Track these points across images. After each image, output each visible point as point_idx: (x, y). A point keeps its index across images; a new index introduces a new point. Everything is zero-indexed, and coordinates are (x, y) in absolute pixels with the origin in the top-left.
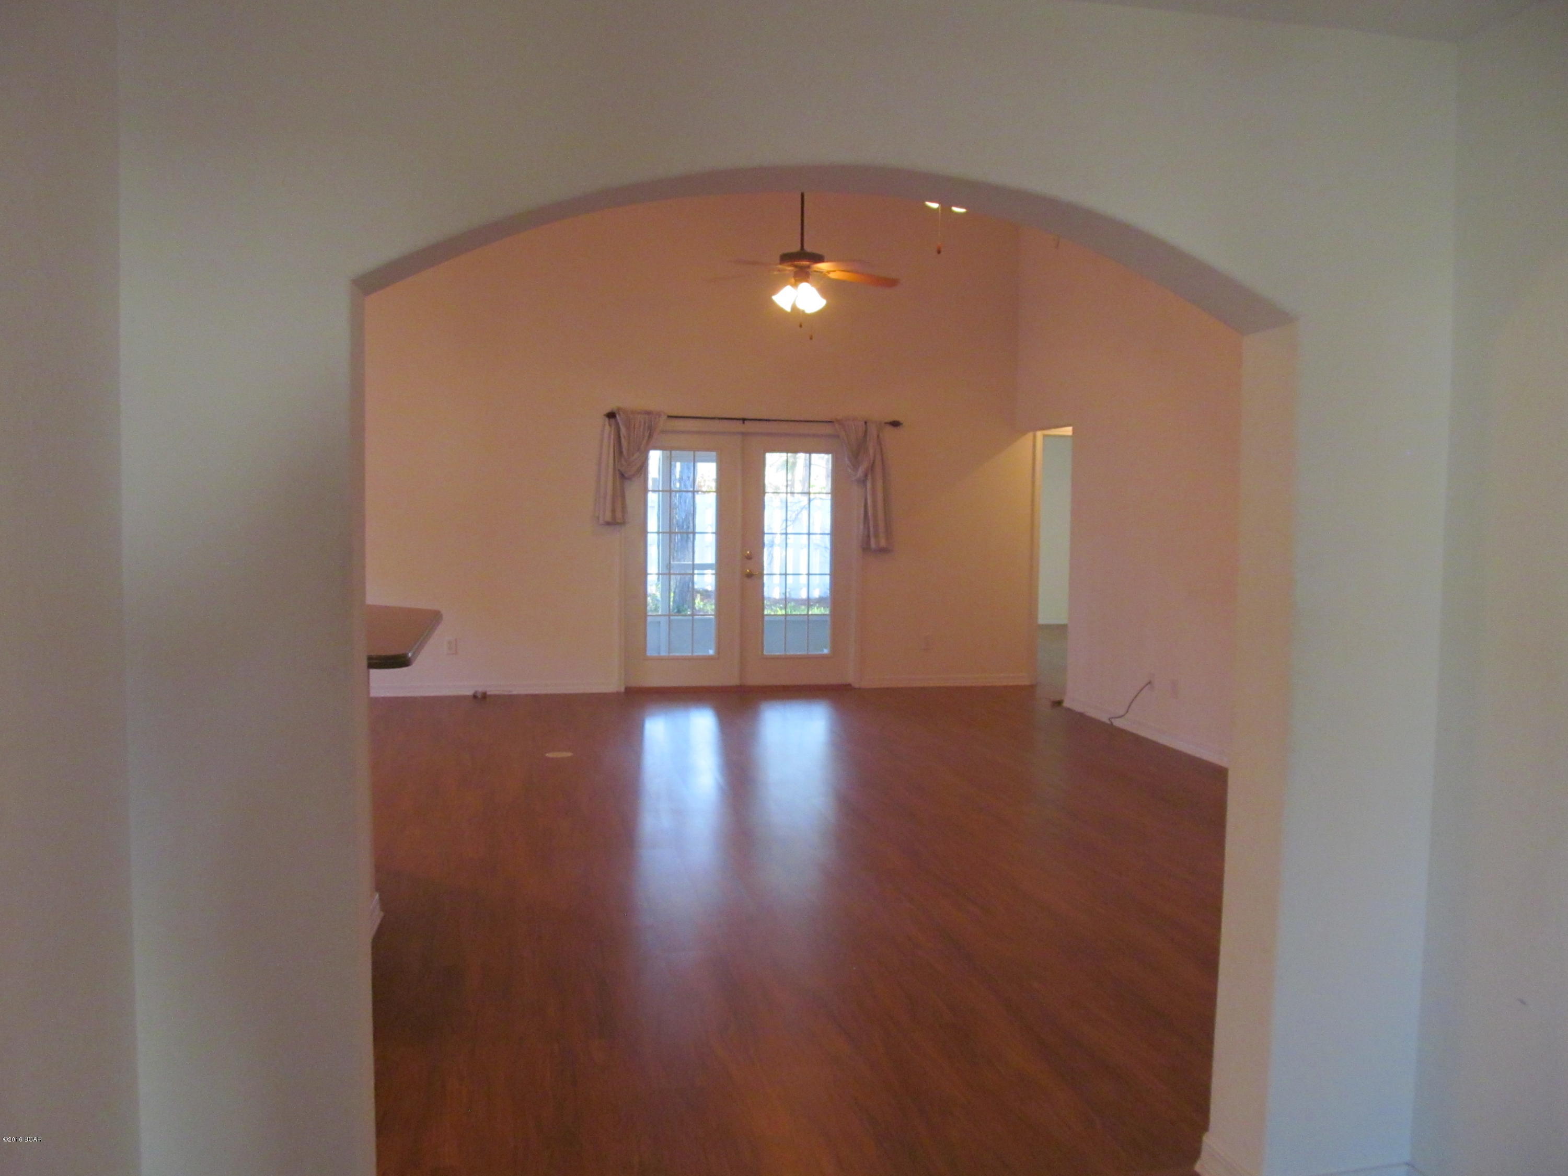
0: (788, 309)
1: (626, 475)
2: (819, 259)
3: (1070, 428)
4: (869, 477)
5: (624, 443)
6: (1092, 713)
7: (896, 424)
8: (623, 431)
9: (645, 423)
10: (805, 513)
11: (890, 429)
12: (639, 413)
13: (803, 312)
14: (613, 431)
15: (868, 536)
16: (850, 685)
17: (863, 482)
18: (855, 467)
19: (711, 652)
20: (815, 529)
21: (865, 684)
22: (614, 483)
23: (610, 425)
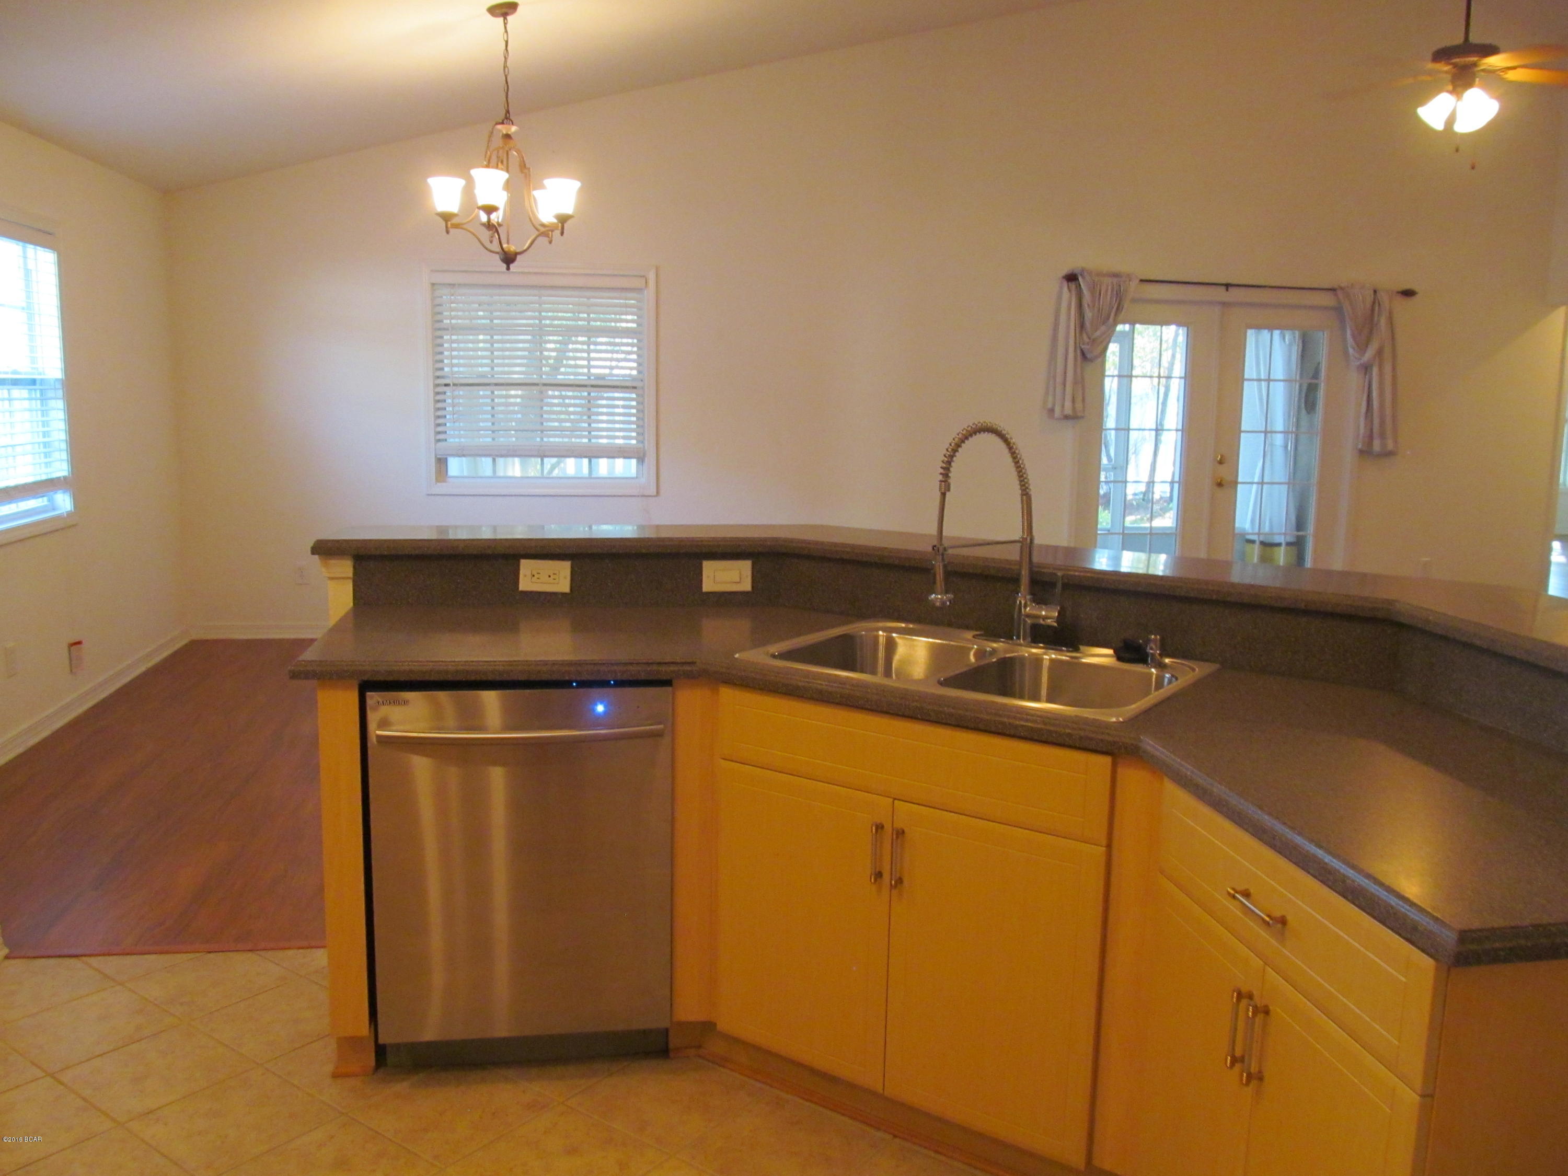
2: (1491, 50)
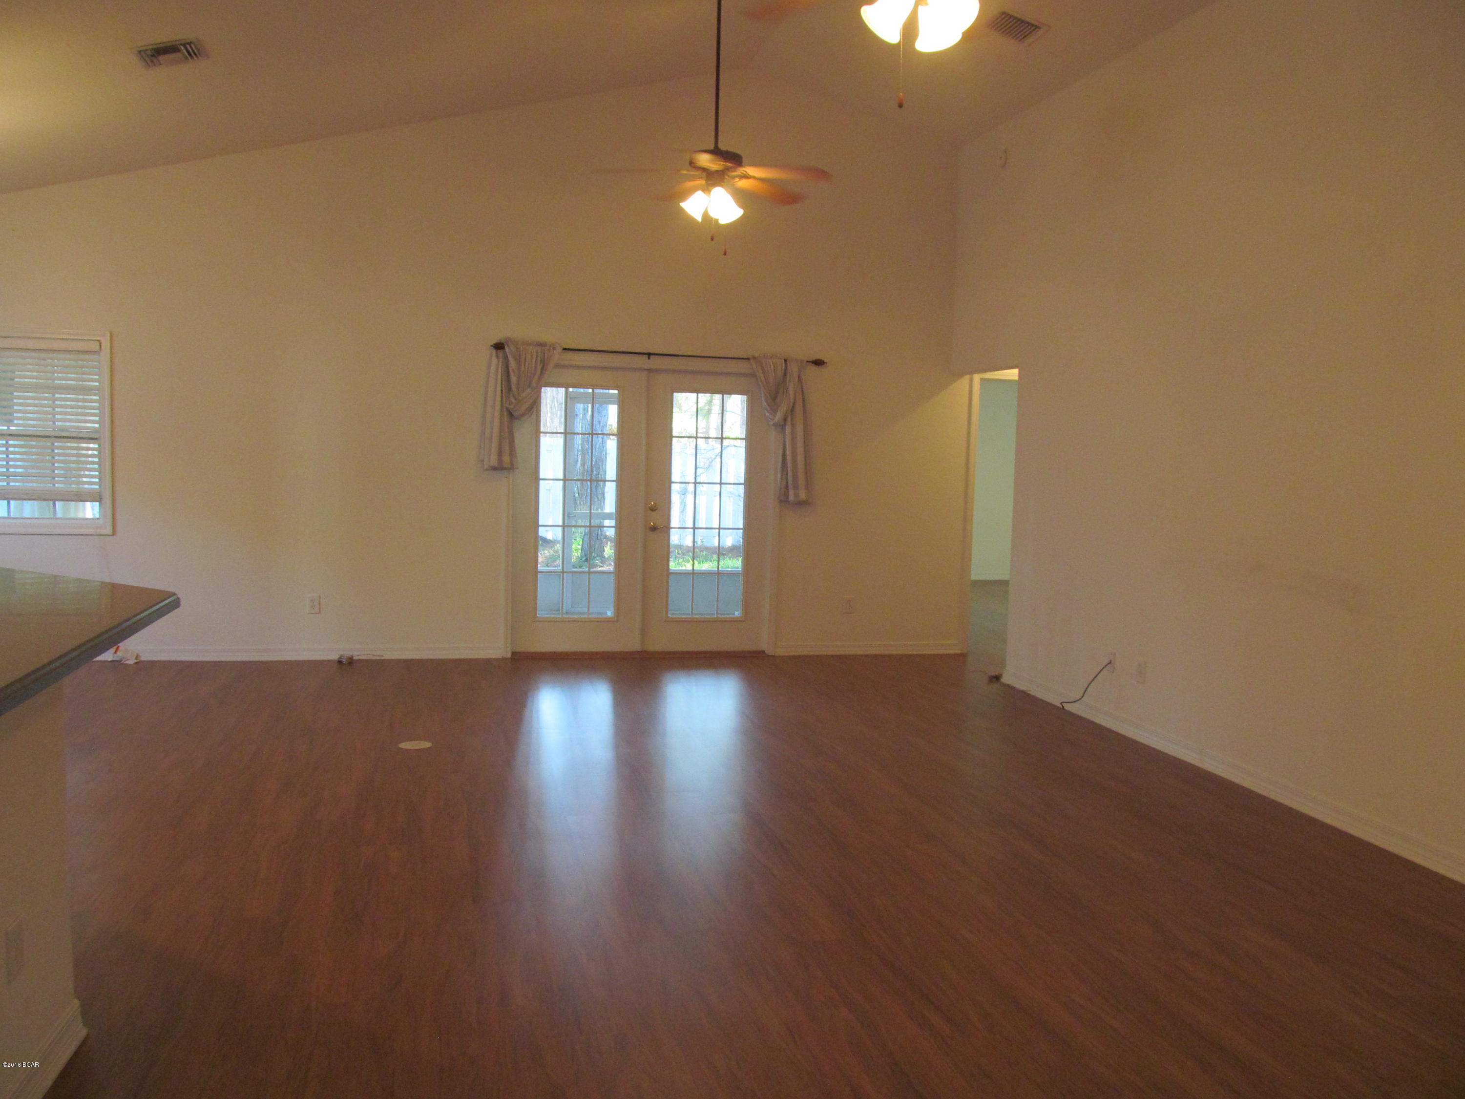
0: (699, 218)
1: (515, 414)
3: (1016, 371)
4: (789, 419)
5: (514, 379)
6: (1036, 692)
7: (818, 363)
8: (513, 364)
9: (537, 357)
10: (718, 459)
11: (812, 368)
12: (530, 344)
13: (717, 221)
14: (500, 364)
15: (787, 487)
16: (763, 652)
17: (781, 426)
18: (774, 411)
19: (610, 614)
20: (729, 478)
21: (781, 652)
22: (501, 423)
23: (497, 357)
